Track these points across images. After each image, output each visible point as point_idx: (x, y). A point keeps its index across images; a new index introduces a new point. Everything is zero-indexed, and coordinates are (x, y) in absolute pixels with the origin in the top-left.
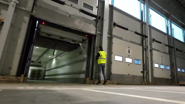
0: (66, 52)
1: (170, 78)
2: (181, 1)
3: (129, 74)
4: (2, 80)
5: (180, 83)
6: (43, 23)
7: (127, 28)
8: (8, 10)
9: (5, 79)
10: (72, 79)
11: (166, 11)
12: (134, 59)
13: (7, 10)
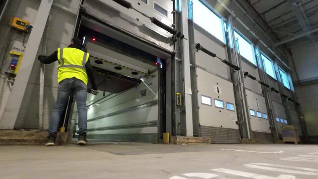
0: (114, 95)
1: (269, 131)
2: (268, 23)
3: (221, 126)
4: (25, 138)
5: (285, 139)
6: (94, 40)
7: (214, 53)
8: (39, 9)
9: (33, 137)
10: (128, 135)
11: (254, 34)
12: (225, 103)
13: (37, 9)
